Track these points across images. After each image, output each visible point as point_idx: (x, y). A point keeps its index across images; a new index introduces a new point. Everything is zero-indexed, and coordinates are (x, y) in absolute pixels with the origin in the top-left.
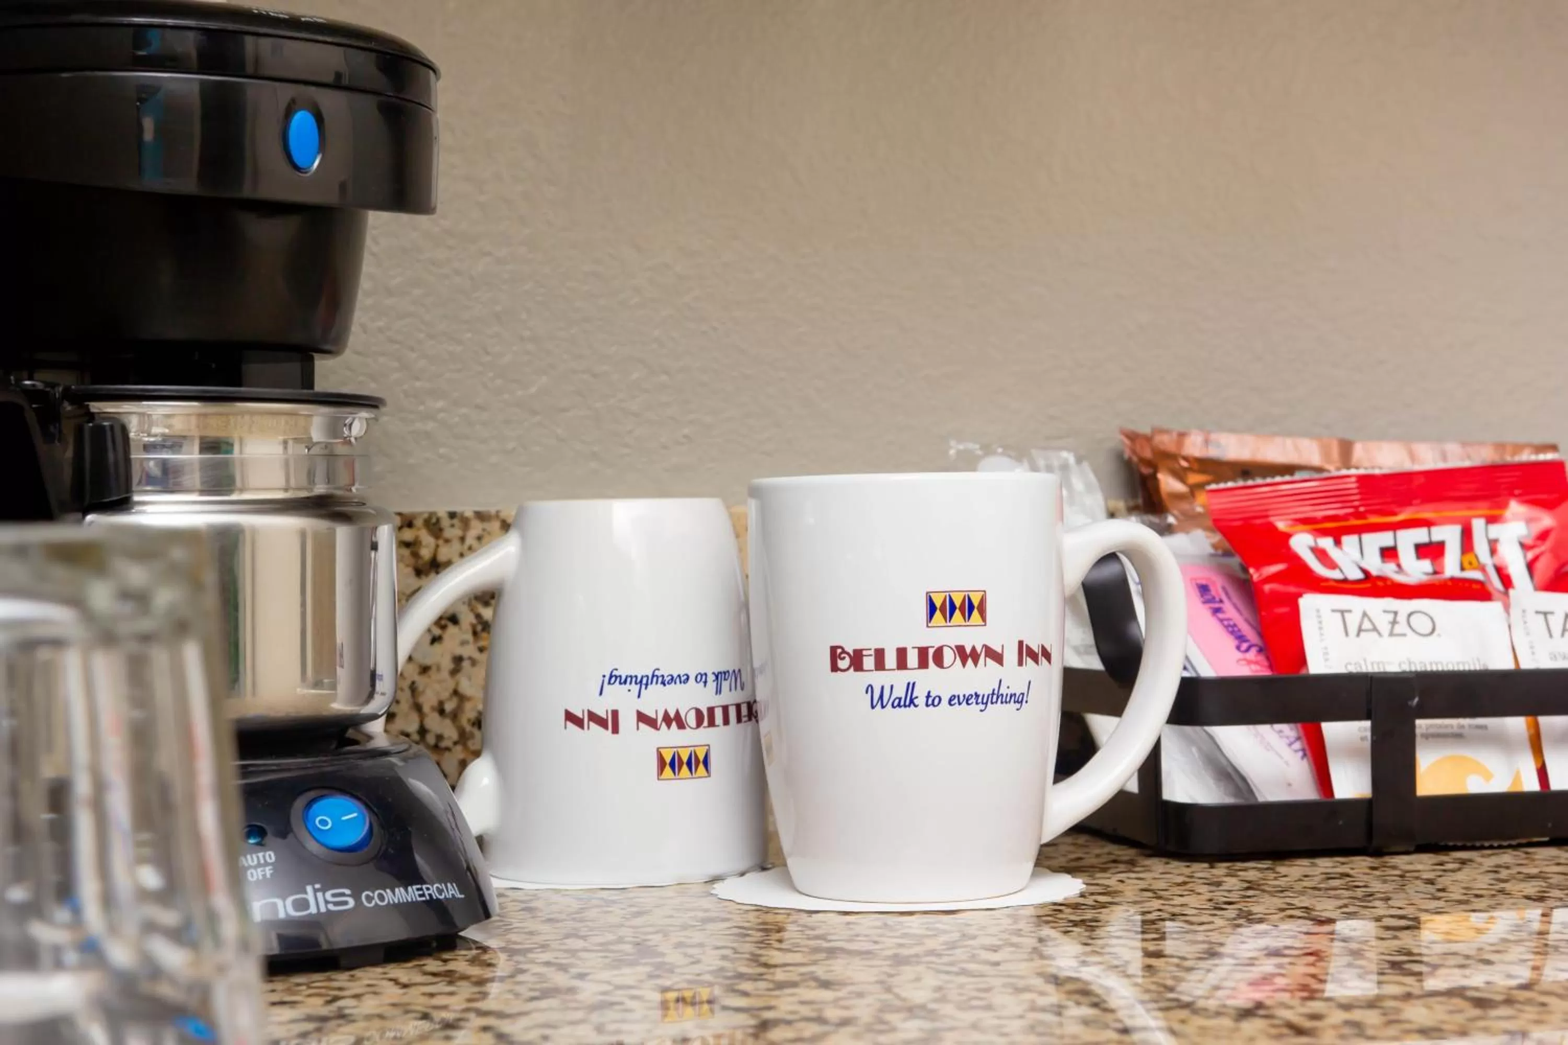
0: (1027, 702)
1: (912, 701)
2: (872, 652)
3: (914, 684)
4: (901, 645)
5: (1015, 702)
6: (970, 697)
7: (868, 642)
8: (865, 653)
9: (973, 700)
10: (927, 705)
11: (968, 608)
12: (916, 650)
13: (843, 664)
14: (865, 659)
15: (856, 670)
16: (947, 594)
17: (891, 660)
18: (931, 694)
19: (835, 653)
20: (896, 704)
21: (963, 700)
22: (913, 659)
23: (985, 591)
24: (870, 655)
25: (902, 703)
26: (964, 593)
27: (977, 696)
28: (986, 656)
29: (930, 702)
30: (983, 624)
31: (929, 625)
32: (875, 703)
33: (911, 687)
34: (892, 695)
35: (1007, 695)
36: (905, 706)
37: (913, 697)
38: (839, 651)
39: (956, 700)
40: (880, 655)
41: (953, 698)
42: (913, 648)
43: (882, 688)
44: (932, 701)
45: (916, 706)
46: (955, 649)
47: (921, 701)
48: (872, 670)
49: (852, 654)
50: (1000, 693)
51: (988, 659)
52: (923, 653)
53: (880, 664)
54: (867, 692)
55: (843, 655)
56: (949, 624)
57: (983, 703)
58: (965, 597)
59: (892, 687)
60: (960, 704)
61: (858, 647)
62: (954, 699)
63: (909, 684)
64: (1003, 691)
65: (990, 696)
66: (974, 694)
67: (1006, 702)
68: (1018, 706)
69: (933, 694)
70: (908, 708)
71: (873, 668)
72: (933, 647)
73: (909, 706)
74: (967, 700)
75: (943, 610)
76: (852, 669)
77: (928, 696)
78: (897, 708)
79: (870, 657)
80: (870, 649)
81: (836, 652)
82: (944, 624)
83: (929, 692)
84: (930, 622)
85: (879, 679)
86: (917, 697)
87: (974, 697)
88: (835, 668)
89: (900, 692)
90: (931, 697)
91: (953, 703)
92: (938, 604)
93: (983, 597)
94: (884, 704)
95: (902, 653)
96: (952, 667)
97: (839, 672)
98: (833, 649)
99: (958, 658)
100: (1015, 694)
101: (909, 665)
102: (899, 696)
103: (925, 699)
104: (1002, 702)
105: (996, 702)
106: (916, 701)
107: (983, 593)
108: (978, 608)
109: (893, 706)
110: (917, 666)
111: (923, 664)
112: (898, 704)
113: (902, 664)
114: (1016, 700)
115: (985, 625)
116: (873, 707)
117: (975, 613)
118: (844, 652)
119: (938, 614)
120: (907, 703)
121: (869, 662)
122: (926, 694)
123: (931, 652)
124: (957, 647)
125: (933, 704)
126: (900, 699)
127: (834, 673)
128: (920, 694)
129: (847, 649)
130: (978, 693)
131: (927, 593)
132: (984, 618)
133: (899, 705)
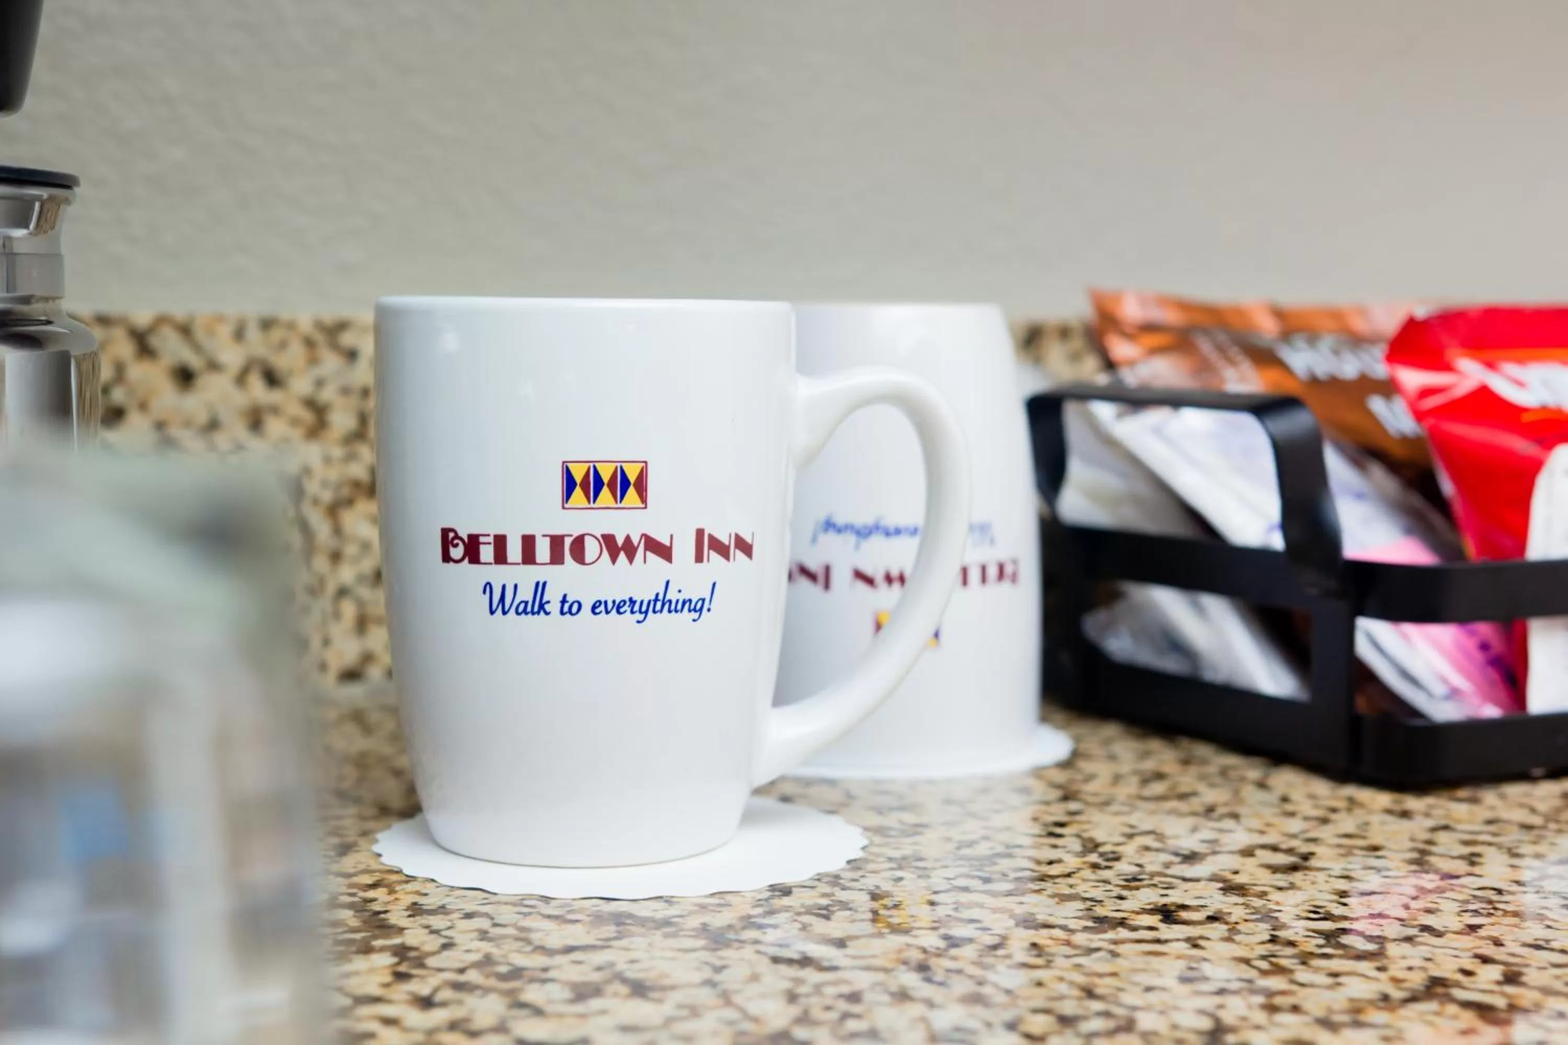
0: (709, 610)
1: (542, 607)
2: (491, 539)
3: (545, 584)
4: (528, 532)
5: (690, 611)
6: (622, 604)
7: (487, 527)
8: (482, 539)
9: (626, 608)
10: (562, 613)
11: (621, 484)
12: (548, 539)
13: (457, 552)
14: (482, 547)
15: (471, 562)
16: (592, 465)
17: (514, 551)
18: (568, 599)
19: (448, 538)
20: (521, 609)
21: (612, 608)
22: (543, 550)
23: (646, 462)
24: (489, 543)
25: (529, 609)
26: (615, 464)
27: (632, 602)
28: (646, 549)
29: (566, 609)
30: (644, 506)
31: (566, 506)
32: (494, 607)
33: (540, 588)
34: (516, 597)
35: (677, 601)
36: (533, 613)
37: (544, 601)
38: (451, 535)
39: (602, 608)
40: (500, 542)
41: (598, 604)
42: (544, 536)
43: (504, 587)
44: (569, 608)
45: (547, 613)
46: (600, 539)
47: (554, 607)
48: (490, 564)
49: (466, 540)
50: (667, 598)
51: (649, 554)
52: (556, 542)
53: (501, 557)
54: (484, 592)
55: (456, 541)
56: (592, 505)
57: (640, 612)
58: (616, 468)
59: (516, 586)
60: (607, 612)
61: (475, 531)
62: (599, 606)
63: (537, 584)
64: (672, 595)
65: (652, 603)
66: (627, 600)
67: (676, 611)
68: (695, 615)
69: (570, 599)
70: (536, 616)
71: (493, 561)
72: (571, 536)
73: (538, 613)
74: (619, 608)
75: (585, 485)
76: (466, 560)
77: (564, 601)
78: (523, 615)
79: (488, 546)
80: (489, 535)
81: (448, 536)
82: (587, 505)
83: (565, 596)
84: (567, 502)
85: (499, 575)
86: (548, 602)
87: (628, 603)
88: (447, 558)
89: (526, 593)
90: (568, 602)
91: (597, 611)
92: (578, 478)
93: (642, 470)
94: (506, 609)
95: (528, 542)
96: (597, 563)
97: (451, 563)
98: (445, 532)
99: (605, 552)
100: (690, 601)
101: (539, 559)
102: (526, 600)
103: (559, 605)
104: (670, 611)
105: (661, 611)
106: (547, 607)
107: (644, 464)
108: (635, 485)
109: (518, 613)
110: (548, 561)
111: (557, 558)
112: (524, 610)
113: (529, 557)
114: (692, 607)
115: (646, 508)
116: (492, 612)
117: (631, 491)
118: (457, 536)
119: (578, 492)
120: (536, 609)
121: (487, 552)
122: (561, 599)
123: (568, 542)
124: (603, 536)
125: (570, 612)
126: (526, 603)
127: (446, 565)
128: (553, 596)
129: (461, 534)
130: (634, 599)
131: (564, 462)
132: (643, 499)
133: (525, 612)
